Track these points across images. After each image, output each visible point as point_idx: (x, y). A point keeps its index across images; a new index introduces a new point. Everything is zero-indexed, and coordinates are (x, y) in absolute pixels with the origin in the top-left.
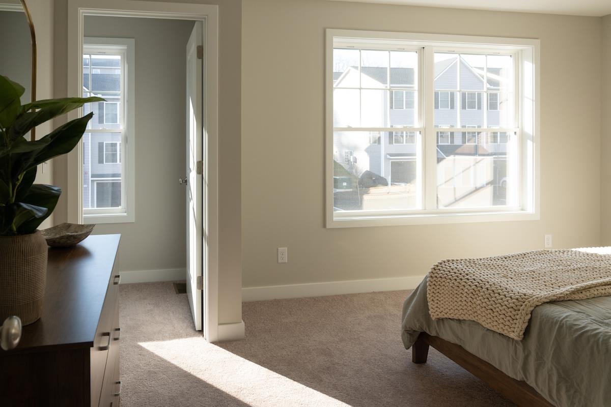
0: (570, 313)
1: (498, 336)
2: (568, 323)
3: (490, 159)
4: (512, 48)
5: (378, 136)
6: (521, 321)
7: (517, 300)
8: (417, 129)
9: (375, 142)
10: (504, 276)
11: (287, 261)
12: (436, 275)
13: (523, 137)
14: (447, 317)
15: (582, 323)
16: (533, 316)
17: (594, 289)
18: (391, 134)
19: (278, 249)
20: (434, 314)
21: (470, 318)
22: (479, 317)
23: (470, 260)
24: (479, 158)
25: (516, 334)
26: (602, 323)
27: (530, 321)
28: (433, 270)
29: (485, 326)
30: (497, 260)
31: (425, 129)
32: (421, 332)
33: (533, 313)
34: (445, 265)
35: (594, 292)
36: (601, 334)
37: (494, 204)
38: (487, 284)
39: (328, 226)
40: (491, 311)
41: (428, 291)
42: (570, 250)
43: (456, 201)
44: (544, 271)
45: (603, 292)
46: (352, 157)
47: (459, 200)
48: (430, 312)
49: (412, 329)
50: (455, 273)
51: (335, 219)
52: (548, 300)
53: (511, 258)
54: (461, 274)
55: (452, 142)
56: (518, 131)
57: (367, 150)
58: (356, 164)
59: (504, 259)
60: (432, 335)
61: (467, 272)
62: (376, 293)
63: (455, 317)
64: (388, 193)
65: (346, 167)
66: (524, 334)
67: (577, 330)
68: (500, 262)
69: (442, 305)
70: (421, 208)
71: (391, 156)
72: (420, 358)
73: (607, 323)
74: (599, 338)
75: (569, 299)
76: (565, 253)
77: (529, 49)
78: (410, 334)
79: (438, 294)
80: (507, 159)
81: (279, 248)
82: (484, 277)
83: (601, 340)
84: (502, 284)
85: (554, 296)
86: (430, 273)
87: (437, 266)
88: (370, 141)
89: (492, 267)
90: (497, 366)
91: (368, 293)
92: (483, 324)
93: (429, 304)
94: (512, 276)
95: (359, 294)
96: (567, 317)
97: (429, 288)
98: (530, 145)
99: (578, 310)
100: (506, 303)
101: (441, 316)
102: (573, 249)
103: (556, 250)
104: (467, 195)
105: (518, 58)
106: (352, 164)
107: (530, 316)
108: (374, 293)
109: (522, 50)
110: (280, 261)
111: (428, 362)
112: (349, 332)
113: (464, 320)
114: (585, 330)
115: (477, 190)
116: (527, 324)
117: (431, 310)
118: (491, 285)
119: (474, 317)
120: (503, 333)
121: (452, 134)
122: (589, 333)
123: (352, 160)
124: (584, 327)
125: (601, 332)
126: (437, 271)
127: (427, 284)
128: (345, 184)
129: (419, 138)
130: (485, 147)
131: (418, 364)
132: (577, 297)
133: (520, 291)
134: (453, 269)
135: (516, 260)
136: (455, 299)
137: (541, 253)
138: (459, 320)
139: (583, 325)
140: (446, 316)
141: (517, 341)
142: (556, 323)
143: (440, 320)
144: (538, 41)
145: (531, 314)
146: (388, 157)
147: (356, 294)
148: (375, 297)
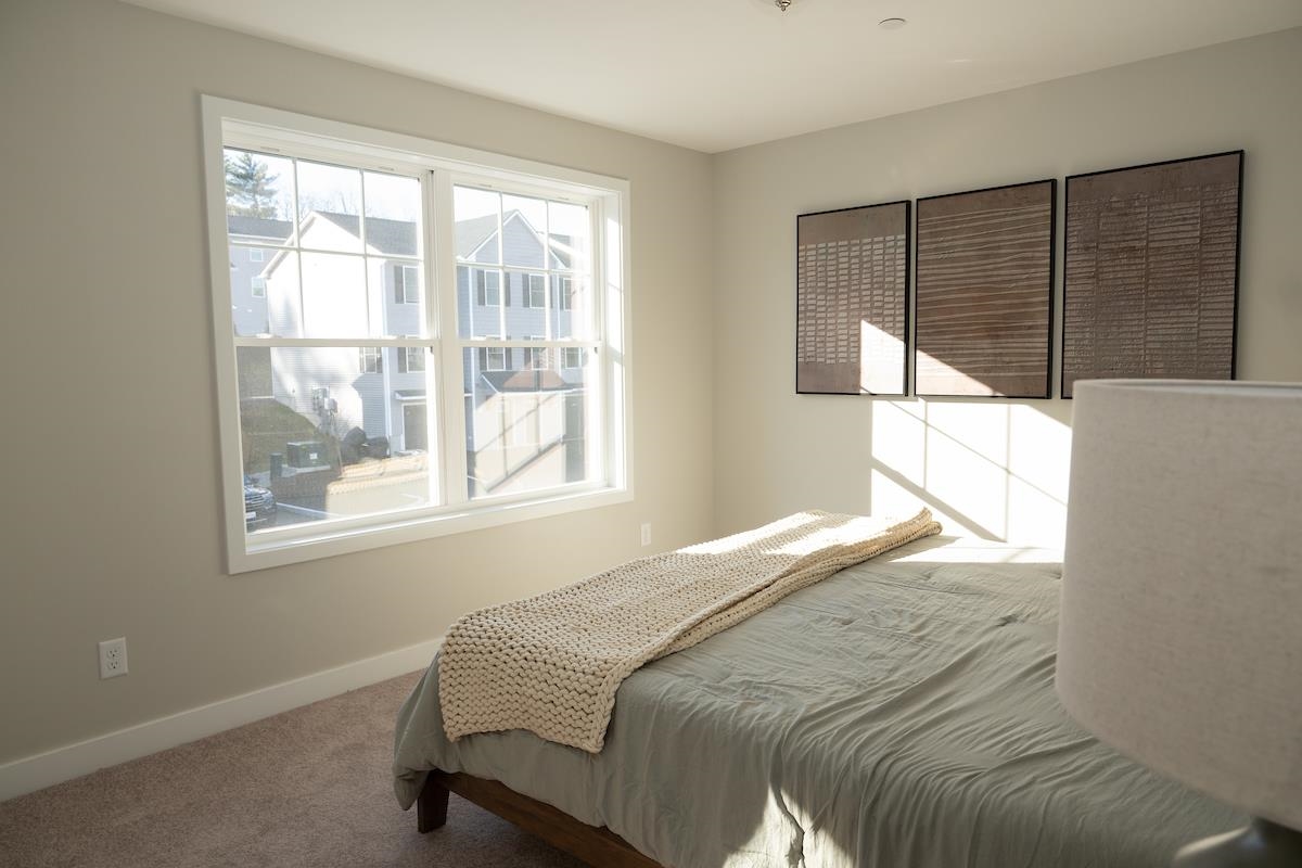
0: (674, 682)
1: (564, 750)
2: (672, 701)
3: (561, 396)
4: (587, 191)
5: (377, 356)
6: (600, 715)
7: (593, 674)
8: (425, 342)
9: (371, 369)
10: (573, 629)
11: (126, 670)
12: (455, 647)
13: (607, 356)
14: (477, 731)
15: (689, 699)
16: (618, 700)
17: (707, 622)
18: (401, 351)
19: (98, 647)
20: (454, 728)
21: (516, 725)
22: (533, 719)
23: (518, 603)
24: (542, 395)
25: (593, 741)
26: (718, 689)
27: (614, 710)
28: (450, 638)
29: (542, 736)
30: (564, 595)
31: (440, 342)
32: (431, 772)
33: (619, 695)
34: (472, 624)
35: (706, 629)
36: (717, 713)
37: (568, 480)
38: (544, 651)
39: (233, 570)
40: (550, 705)
41: (442, 685)
42: (673, 553)
43: (509, 476)
44: (636, 602)
45: (719, 624)
46: (326, 400)
47: (513, 474)
48: (445, 727)
49: (411, 770)
50: (490, 638)
51: (249, 550)
52: (642, 664)
53: (588, 587)
54: (500, 639)
55: (509, 366)
56: (599, 345)
57: (357, 385)
58: (335, 414)
59: (576, 590)
60: (451, 772)
61: (511, 633)
62: (353, 692)
63: (492, 729)
64: (381, 475)
65: (316, 421)
66: (605, 738)
67: (684, 713)
68: (568, 600)
69: (467, 709)
70: (438, 504)
71: (403, 395)
72: (432, 819)
73: (725, 688)
74: (715, 721)
75: (672, 651)
76: (668, 560)
77: (614, 196)
78: (409, 781)
79: (460, 686)
80: (585, 394)
81: (101, 643)
82: (540, 637)
83: (717, 724)
84: (569, 648)
85: (650, 653)
86: (443, 646)
87: (458, 628)
88: (361, 369)
89: (556, 612)
90: (563, 808)
91: (337, 697)
92: (539, 731)
93: (444, 711)
94: (586, 627)
95: (315, 704)
96: (668, 691)
97: (443, 676)
98: (617, 368)
99: (686, 672)
100: (576, 684)
101: (466, 731)
102: (679, 551)
103: (655, 557)
104: (525, 465)
105: (597, 210)
106: (327, 413)
107: (613, 701)
108: (349, 694)
109: (603, 198)
110: (107, 673)
111: (448, 823)
112: (284, 804)
113: (507, 730)
114: (696, 710)
115: (541, 453)
116: (609, 718)
117: (448, 722)
118: (551, 653)
119: (524, 721)
120: (572, 744)
121: (509, 350)
122: (700, 716)
123: (326, 407)
124: (693, 705)
125: (716, 710)
126: (457, 638)
127: (440, 670)
128: (314, 456)
129: (429, 360)
130: (560, 374)
131: (430, 833)
132: (683, 644)
133: (599, 656)
134: (485, 631)
135: (594, 588)
136: (491, 692)
137: (633, 568)
138: (498, 732)
139: (692, 701)
140: (475, 729)
141: (593, 755)
142: (653, 707)
143: (467, 739)
144: (627, 183)
145: (616, 697)
146: (398, 397)
147: (308, 706)
148: (349, 704)
